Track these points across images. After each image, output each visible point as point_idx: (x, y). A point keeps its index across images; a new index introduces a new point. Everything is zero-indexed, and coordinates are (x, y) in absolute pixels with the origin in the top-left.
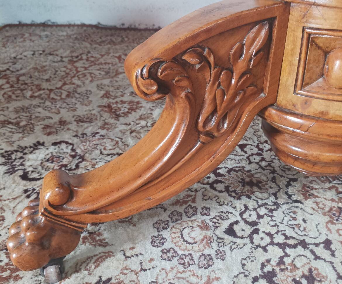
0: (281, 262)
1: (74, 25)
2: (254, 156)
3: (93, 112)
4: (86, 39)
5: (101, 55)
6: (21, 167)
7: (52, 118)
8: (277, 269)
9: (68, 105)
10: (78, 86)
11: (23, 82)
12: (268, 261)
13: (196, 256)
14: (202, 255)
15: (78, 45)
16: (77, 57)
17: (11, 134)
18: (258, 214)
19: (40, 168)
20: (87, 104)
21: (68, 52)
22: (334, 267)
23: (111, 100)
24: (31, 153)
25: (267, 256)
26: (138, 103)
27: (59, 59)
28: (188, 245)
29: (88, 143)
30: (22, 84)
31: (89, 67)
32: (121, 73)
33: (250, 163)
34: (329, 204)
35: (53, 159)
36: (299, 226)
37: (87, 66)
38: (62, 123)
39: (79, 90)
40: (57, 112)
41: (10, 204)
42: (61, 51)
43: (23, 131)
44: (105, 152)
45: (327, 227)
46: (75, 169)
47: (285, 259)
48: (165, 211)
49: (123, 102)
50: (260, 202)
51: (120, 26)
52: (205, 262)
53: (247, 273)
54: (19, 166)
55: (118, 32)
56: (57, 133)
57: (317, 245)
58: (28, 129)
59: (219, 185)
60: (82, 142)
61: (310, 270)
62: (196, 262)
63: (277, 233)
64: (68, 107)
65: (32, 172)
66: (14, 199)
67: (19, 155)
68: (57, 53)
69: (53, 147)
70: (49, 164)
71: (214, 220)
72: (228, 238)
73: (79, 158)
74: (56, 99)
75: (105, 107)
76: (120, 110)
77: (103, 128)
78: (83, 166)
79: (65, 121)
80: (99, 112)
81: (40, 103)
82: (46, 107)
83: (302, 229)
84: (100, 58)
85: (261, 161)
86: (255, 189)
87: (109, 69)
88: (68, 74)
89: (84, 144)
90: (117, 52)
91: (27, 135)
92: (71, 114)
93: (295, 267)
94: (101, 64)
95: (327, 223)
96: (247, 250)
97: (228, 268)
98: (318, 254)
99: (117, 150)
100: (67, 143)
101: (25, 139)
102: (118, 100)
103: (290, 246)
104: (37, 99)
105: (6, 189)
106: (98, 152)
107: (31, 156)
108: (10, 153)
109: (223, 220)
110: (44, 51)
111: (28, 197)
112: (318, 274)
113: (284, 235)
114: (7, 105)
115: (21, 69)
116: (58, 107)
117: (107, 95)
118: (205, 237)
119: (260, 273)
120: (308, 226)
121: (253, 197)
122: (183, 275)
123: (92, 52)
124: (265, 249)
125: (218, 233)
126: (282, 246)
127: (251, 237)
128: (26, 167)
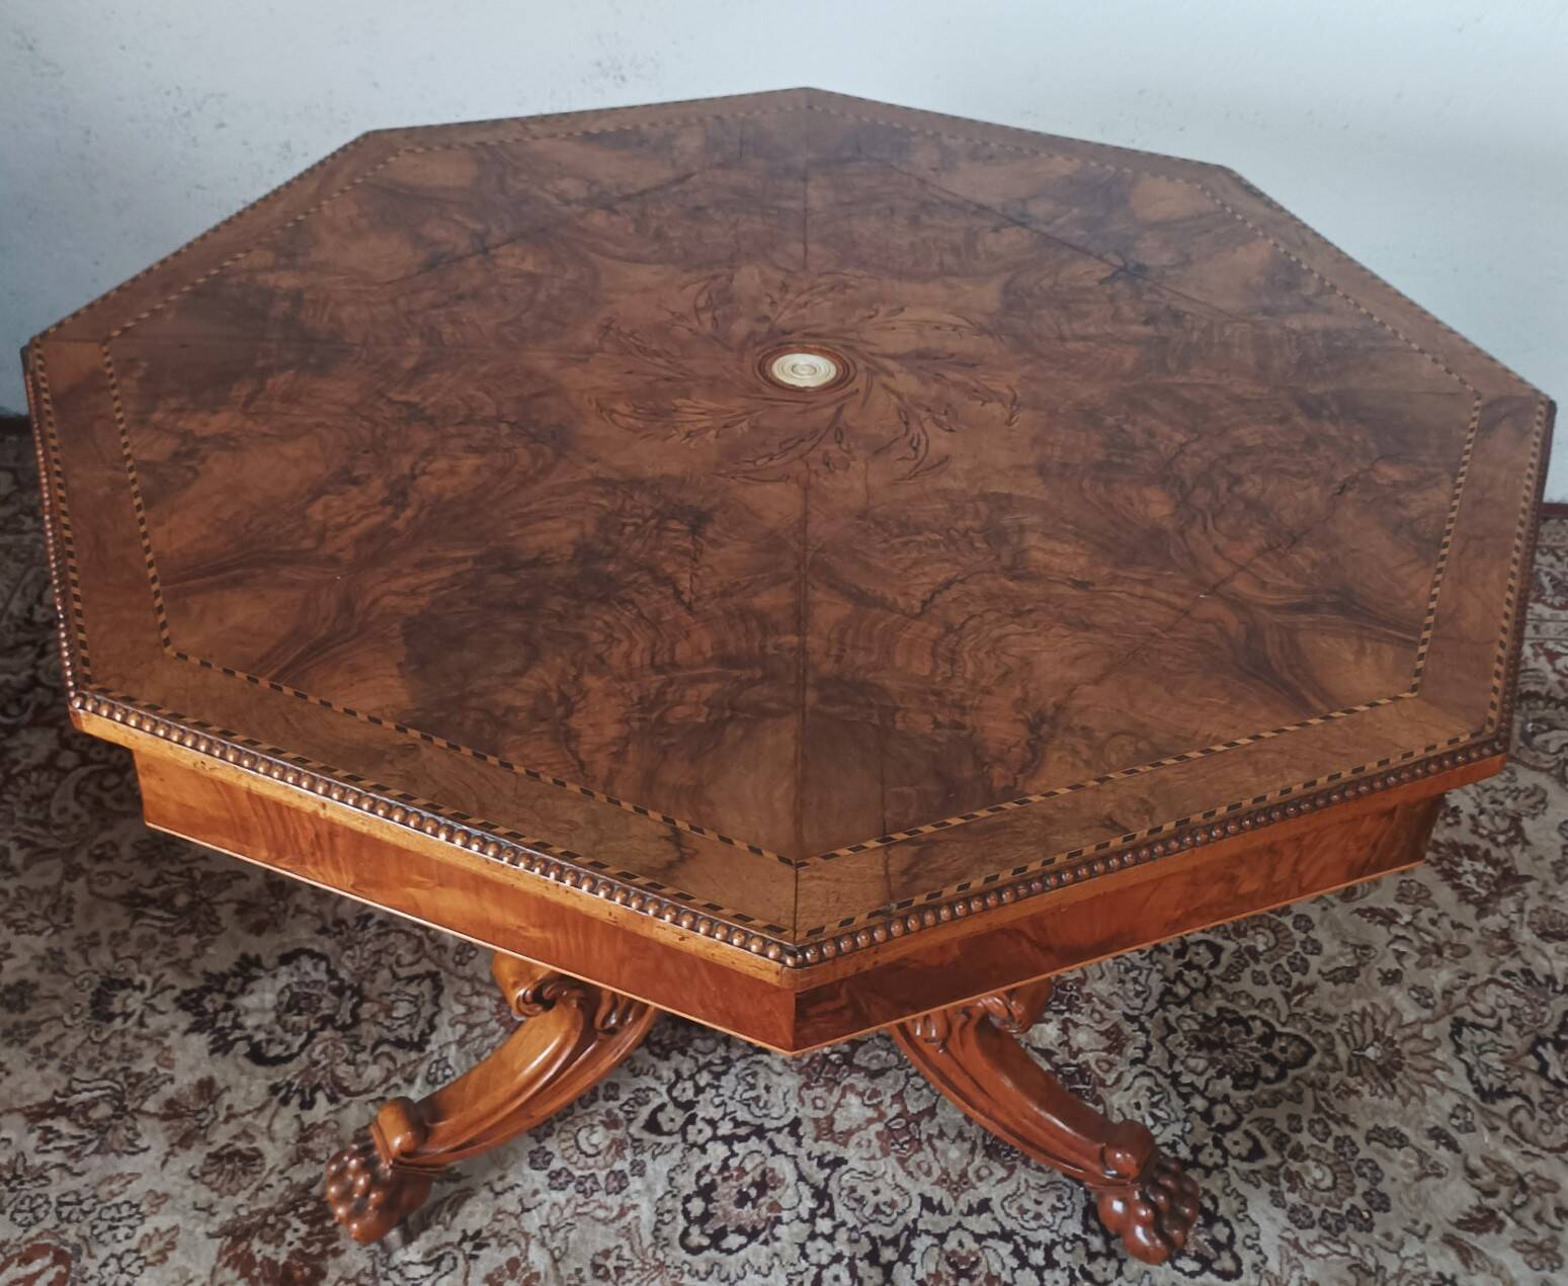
0: (725, 1166)
6: (237, 1033)
7: (245, 878)
8: (719, 1179)
12: (707, 1168)
13: (601, 1175)
14: (612, 1172)
17: (168, 938)
18: (696, 1086)
19: (278, 1029)
22: (796, 1165)
24: (242, 991)
25: (706, 1160)
28: (588, 1159)
29: (357, 947)
35: (297, 1003)
36: (758, 1099)
38: (275, 889)
41: (257, 1122)
43: (194, 923)
44: (403, 972)
45: (799, 1095)
46: (352, 1025)
47: (730, 1161)
50: (702, 1060)
52: (615, 1184)
53: (675, 1191)
54: (232, 1028)
56: (276, 925)
57: (779, 1130)
58: (203, 918)
60: (345, 949)
61: (764, 1174)
62: (603, 1185)
63: (723, 1118)
65: (269, 1042)
66: (260, 1109)
67: (221, 1000)
69: (284, 969)
70: (296, 1018)
71: (626, 1108)
72: (649, 1138)
73: (352, 997)
78: (367, 1016)
83: (761, 1104)
89: (349, 953)
91: (208, 937)
93: (742, 1171)
95: (800, 1089)
96: (677, 1154)
97: (648, 1187)
98: (778, 1145)
99: (426, 966)
100: (311, 954)
101: (210, 950)
103: (739, 1137)
105: (233, 1089)
106: (385, 974)
107: (247, 1001)
108: (195, 995)
109: (640, 1105)
111: (285, 1102)
112: (773, 1178)
113: (734, 1120)
114: (105, 836)
118: (614, 1141)
119: (694, 1188)
120: (772, 1097)
121: (691, 1052)
122: (585, 1209)
124: (703, 1149)
125: (633, 1130)
126: (728, 1140)
127: (683, 1131)
128: (249, 1031)
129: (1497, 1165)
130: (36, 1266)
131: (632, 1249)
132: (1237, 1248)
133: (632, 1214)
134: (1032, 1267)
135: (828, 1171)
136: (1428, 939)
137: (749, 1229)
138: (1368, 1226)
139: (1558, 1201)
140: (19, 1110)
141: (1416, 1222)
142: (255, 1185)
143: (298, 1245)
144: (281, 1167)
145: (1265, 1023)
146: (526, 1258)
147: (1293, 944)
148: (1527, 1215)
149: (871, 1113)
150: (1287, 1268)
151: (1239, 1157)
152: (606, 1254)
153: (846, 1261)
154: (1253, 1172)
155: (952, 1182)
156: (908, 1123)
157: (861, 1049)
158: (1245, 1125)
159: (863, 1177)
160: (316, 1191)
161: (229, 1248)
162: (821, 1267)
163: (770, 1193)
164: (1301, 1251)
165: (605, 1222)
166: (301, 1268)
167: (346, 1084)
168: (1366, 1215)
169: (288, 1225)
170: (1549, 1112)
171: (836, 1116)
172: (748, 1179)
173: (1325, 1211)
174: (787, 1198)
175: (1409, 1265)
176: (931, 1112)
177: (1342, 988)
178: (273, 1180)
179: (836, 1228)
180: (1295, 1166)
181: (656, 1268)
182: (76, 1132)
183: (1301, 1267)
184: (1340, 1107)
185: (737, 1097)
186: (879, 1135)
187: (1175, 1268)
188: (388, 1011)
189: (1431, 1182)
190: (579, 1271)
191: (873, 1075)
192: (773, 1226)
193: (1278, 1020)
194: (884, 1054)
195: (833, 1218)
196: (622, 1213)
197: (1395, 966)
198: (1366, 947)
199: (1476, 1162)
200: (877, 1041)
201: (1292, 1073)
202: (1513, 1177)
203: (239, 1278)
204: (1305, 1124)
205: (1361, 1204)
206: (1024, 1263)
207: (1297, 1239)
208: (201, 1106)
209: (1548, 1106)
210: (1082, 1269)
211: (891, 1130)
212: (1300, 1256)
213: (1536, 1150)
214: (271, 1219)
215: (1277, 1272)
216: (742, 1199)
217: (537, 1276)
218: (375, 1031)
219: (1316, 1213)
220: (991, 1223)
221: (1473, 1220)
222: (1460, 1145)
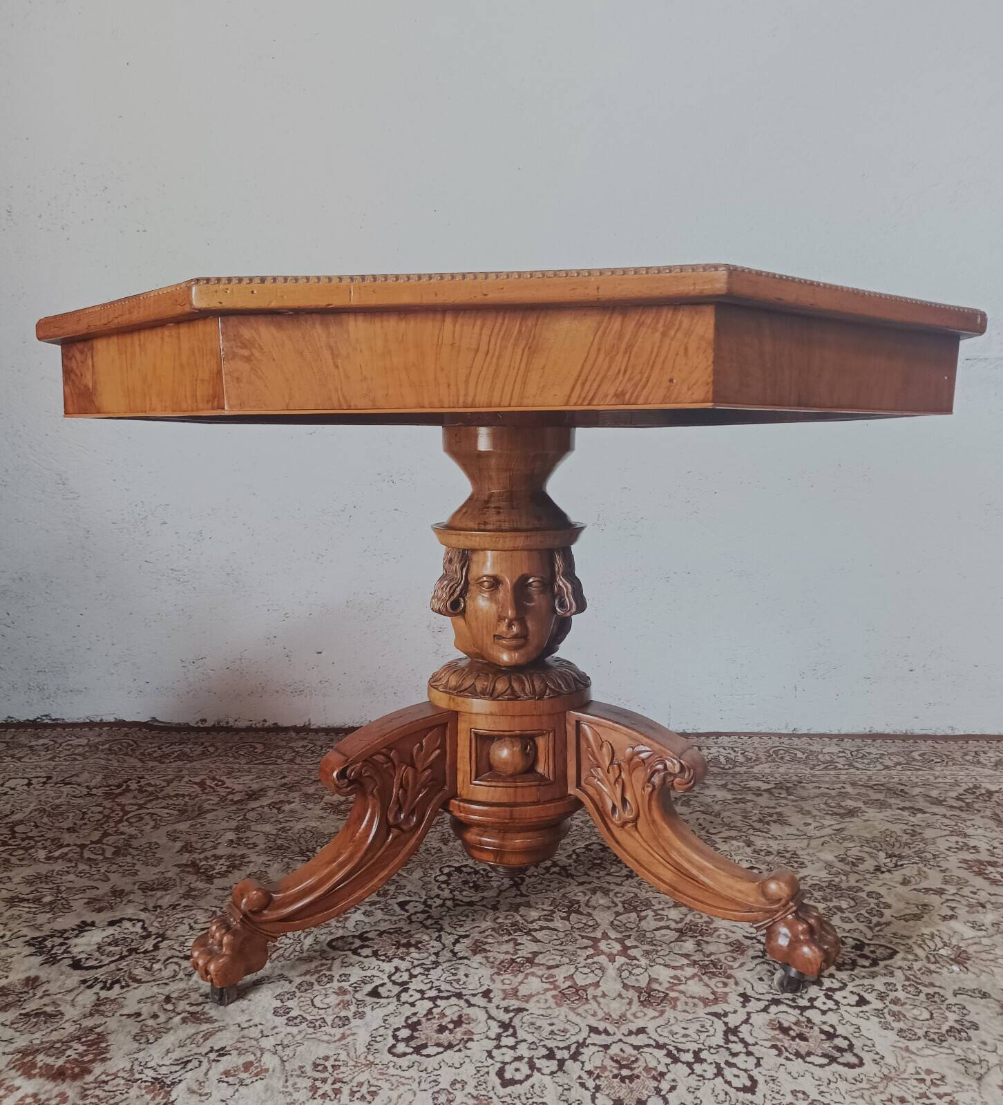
0: (430, 1012)
1: (101, 724)
2: (418, 915)
3: (169, 875)
4: (130, 753)
5: (164, 781)
6: (65, 955)
7: (98, 889)
8: (424, 1020)
9: (120, 866)
10: (131, 836)
11: (24, 836)
12: (415, 1014)
13: (329, 1020)
14: (337, 1017)
15: (116, 764)
16: (119, 786)
17: (31, 915)
18: (411, 974)
19: (97, 953)
20: (155, 863)
21: (99, 778)
22: (487, 1012)
23: (196, 856)
24: (77, 936)
25: (413, 1010)
26: (243, 856)
27: (85, 791)
28: (320, 1011)
29: (166, 918)
30: (23, 840)
31: (145, 804)
32: (209, 811)
33: (411, 922)
34: (502, 957)
35: (116, 941)
36: (458, 981)
37: (142, 802)
38: (118, 893)
39: (135, 843)
40: (106, 879)
41: (65, 998)
42: (86, 775)
43: (52, 909)
45: (491, 978)
46: (152, 951)
47: (434, 1010)
48: (290, 983)
49: (217, 858)
50: (416, 963)
51: (197, 722)
52: (340, 1023)
53: (388, 1026)
54: (63, 953)
55: (193, 735)
56: (112, 908)
57: (474, 995)
58: (60, 906)
59: (364, 950)
60: (157, 917)
61: (460, 1016)
62: (330, 1024)
63: (430, 989)
64: (121, 870)
65: (87, 959)
67: (58, 941)
68: (79, 780)
69: (110, 927)
70: (112, 949)
71: (355, 985)
72: (369, 1000)
73: (156, 938)
74: (95, 860)
75: (186, 865)
76: (214, 869)
77: (186, 896)
78: (165, 946)
79: (123, 890)
80: (177, 875)
81: (68, 867)
82: (80, 873)
83: (461, 982)
84: (164, 787)
85: (426, 919)
86: (412, 949)
87: (185, 805)
88: (108, 817)
89: (160, 919)
90: (197, 775)
91: (61, 914)
92: (129, 879)
93: (443, 1015)
94: (169, 796)
95: (493, 975)
96: (391, 1008)
97: (366, 1024)
98: (472, 1002)
100: (132, 920)
101: (59, 920)
102: (209, 854)
103: (442, 998)
104: (60, 861)
105: (52, 982)
106: (184, 927)
107: (78, 940)
108: (40, 939)
109: (365, 984)
110: (49, 778)
111: (90, 987)
112: (468, 1019)
113: (438, 989)
115: (12, 813)
116: (102, 871)
117: (187, 848)
118: (342, 1001)
119: (404, 1024)
120: (470, 979)
121: (408, 958)
122: (313, 1036)
123: (146, 777)
124: (413, 1004)
125: (358, 996)
126: (433, 999)
127: (398, 996)
128: (74, 955)
131: (348, 1055)
132: (858, 1051)
133: (350, 1039)
134: (683, 1063)
135: (512, 1014)
136: (971, 900)
137: (446, 1044)
138: (966, 1038)
142: (52, 1028)
143: (74, 1056)
144: (75, 1019)
145: (854, 939)
146: (260, 1061)
147: (870, 904)
149: (548, 986)
150: (902, 1062)
151: (849, 1005)
152: (326, 1058)
153: (526, 1060)
154: (862, 1012)
155: (614, 1020)
156: (577, 991)
157: (540, 956)
158: (850, 987)
159: (541, 1017)
160: (98, 1030)
161: (17, 1060)
162: (505, 1064)
163: (464, 1025)
164: (913, 1053)
165: (328, 1042)
166: (73, 1068)
167: (139, 978)
169: (70, 1047)
171: (519, 988)
172: (448, 1019)
173: (926, 1032)
174: (478, 1028)
176: (597, 985)
177: (911, 923)
178: (66, 1025)
179: (517, 1043)
180: (895, 1008)
181: (366, 1065)
183: (914, 1062)
184: (926, 979)
185: (442, 979)
186: (554, 997)
187: (806, 1062)
188: (182, 944)
190: (301, 1067)
191: (550, 968)
192: (466, 1042)
193: (866, 938)
194: (559, 958)
195: (516, 1038)
196: (343, 1037)
197: (950, 913)
198: (926, 905)
200: (554, 952)
201: (882, 964)
203: (20, 1076)
204: (899, 987)
206: (676, 1060)
207: (907, 1047)
208: (26, 989)
210: (727, 1063)
211: (563, 994)
212: (912, 1056)
214: (58, 1045)
215: (896, 1065)
216: (442, 1029)
217: (267, 1070)
218: (169, 953)
219: (920, 1033)
220: (647, 1040)
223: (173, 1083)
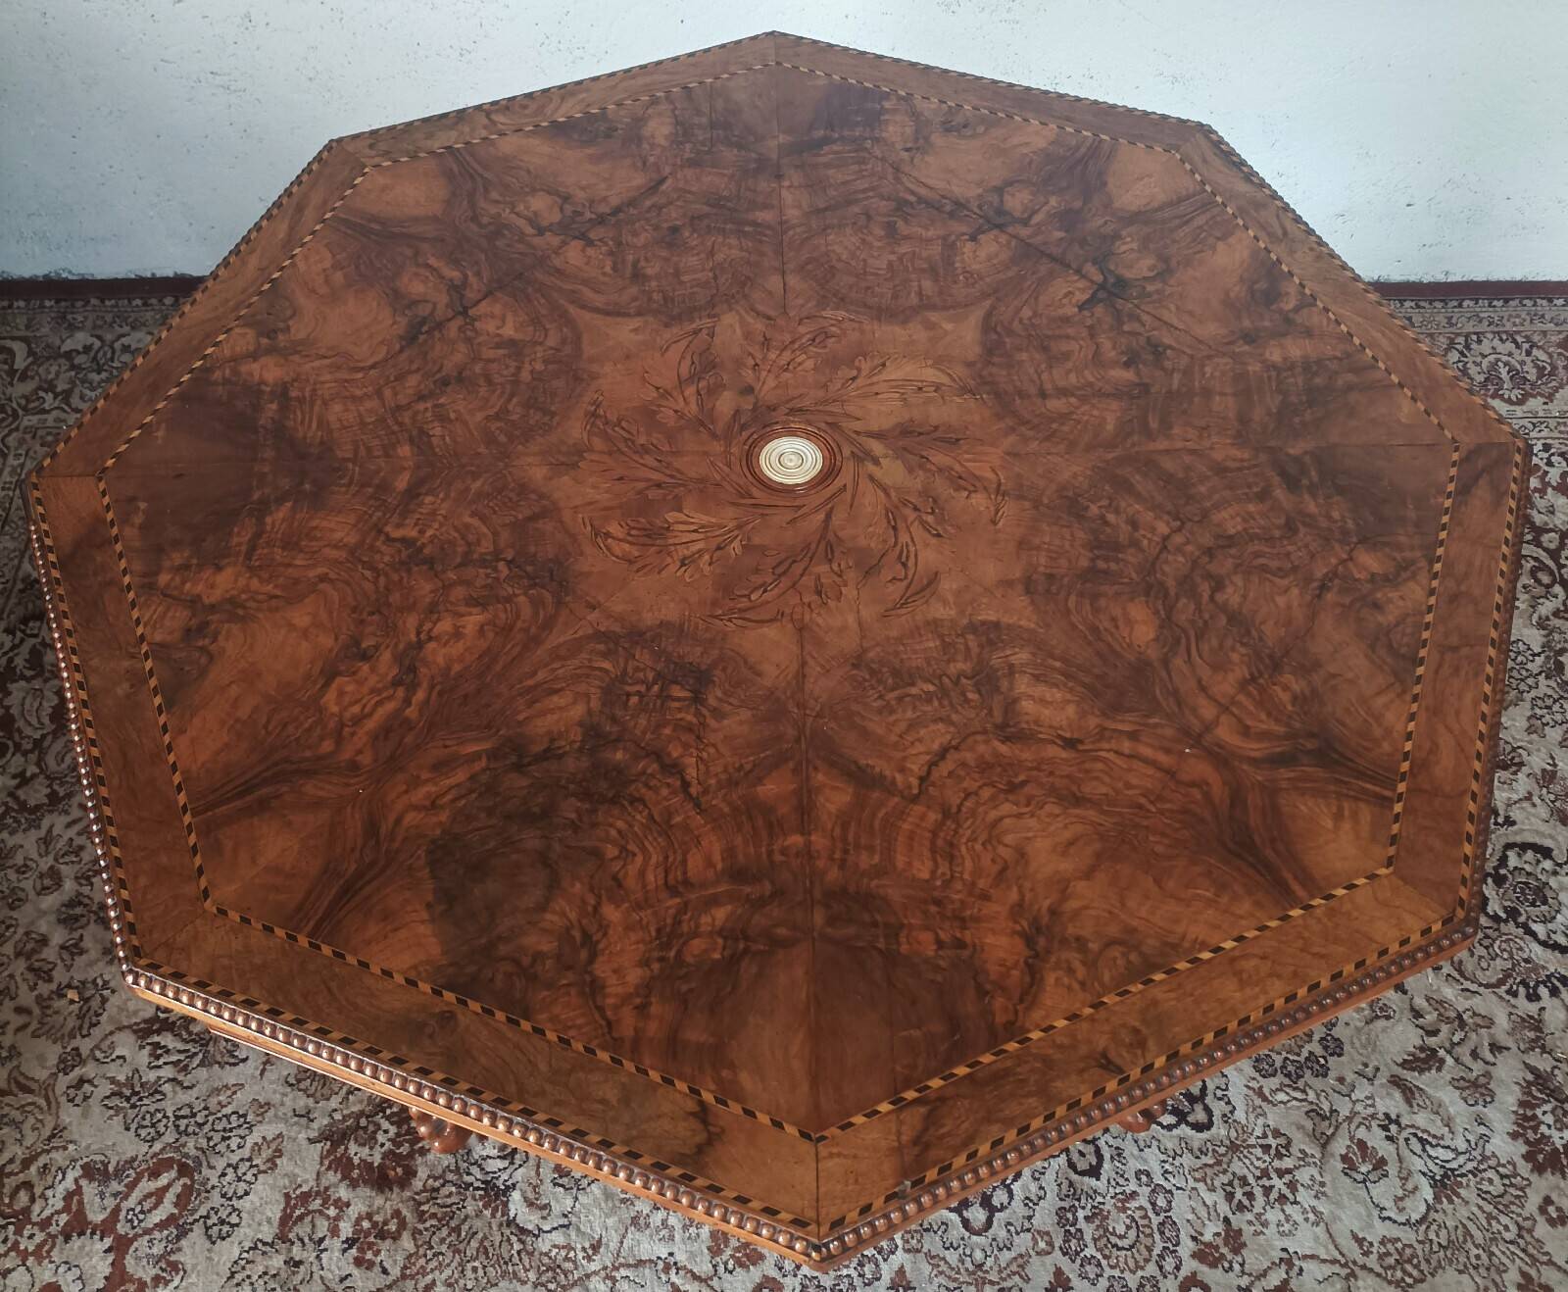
129: (1439, 1004)
130: (163, 1180)
132: (1209, 1100)
138: (1323, 1072)
139: (1491, 1036)
140: (129, 1027)
141: (1366, 1065)
143: (388, 1145)
148: (1464, 1052)
150: (1252, 1117)
161: (329, 1153)
164: (1265, 1099)
166: (394, 1169)
168: (1322, 1061)
169: (378, 1127)
170: (1486, 948)
173: (1286, 1059)
175: (1359, 1107)
182: (181, 1046)
183: (1264, 1114)
189: (1381, 1023)
199: (1420, 1002)
202: (1453, 1015)
203: (341, 1181)
205: (1318, 1050)
207: (1261, 1087)
209: (1486, 942)
212: (1264, 1104)
213: (1474, 987)
214: (363, 1123)
215: (1244, 1122)
219: (1278, 1060)
221: (1417, 1059)
222: (1407, 987)
223: (508, 1188)
